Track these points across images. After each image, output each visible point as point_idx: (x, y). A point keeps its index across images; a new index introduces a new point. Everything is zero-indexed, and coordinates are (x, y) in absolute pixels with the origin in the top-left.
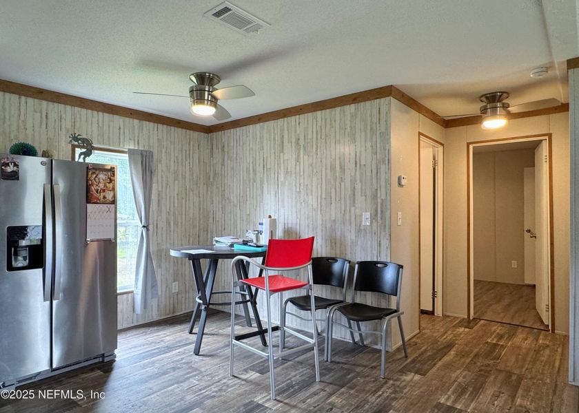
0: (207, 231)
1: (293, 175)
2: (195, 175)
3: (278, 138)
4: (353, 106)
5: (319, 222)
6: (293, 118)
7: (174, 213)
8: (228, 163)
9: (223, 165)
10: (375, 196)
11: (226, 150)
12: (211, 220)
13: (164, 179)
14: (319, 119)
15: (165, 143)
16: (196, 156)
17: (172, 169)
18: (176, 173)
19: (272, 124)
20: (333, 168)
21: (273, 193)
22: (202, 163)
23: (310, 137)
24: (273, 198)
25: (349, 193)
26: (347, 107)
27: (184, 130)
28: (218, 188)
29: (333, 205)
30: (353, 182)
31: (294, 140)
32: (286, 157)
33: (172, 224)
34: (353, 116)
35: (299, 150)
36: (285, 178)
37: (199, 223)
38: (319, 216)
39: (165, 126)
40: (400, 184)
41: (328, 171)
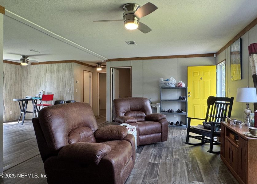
0: (21, 95)
1: (50, 80)
2: (17, 78)
3: (45, 69)
4: (65, 63)
5: (57, 92)
6: (50, 64)
7: (11, 90)
8: (29, 75)
9: (27, 75)
10: (70, 85)
11: (28, 71)
12: (23, 92)
13: (7, 79)
14: (57, 65)
15: (7, 69)
16: (18, 72)
17: (10, 76)
18: (11, 78)
19: (43, 65)
20: (60, 78)
21: (44, 84)
22: (20, 74)
23: (54, 70)
24: (44, 86)
25: (64, 85)
26: (64, 64)
27: (13, 65)
28: (25, 82)
29: (61, 88)
30: (65, 82)
31: (50, 70)
32: (48, 74)
33: (10, 93)
34: (65, 66)
35: (51, 73)
36: (47, 80)
37: (19, 93)
38: (57, 91)
39: (7, 64)
40: (77, 83)
41: (59, 79)
